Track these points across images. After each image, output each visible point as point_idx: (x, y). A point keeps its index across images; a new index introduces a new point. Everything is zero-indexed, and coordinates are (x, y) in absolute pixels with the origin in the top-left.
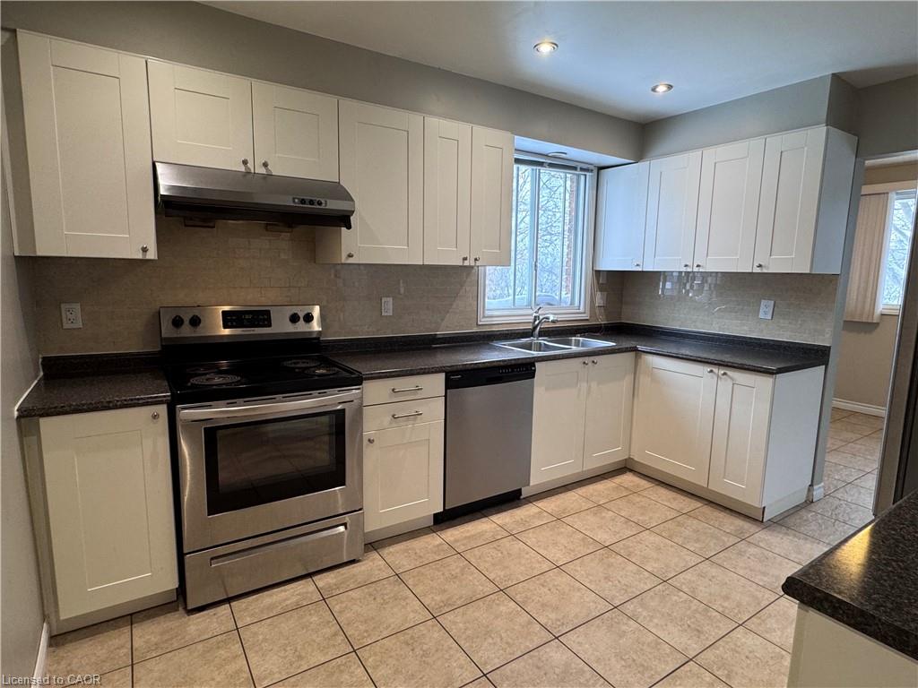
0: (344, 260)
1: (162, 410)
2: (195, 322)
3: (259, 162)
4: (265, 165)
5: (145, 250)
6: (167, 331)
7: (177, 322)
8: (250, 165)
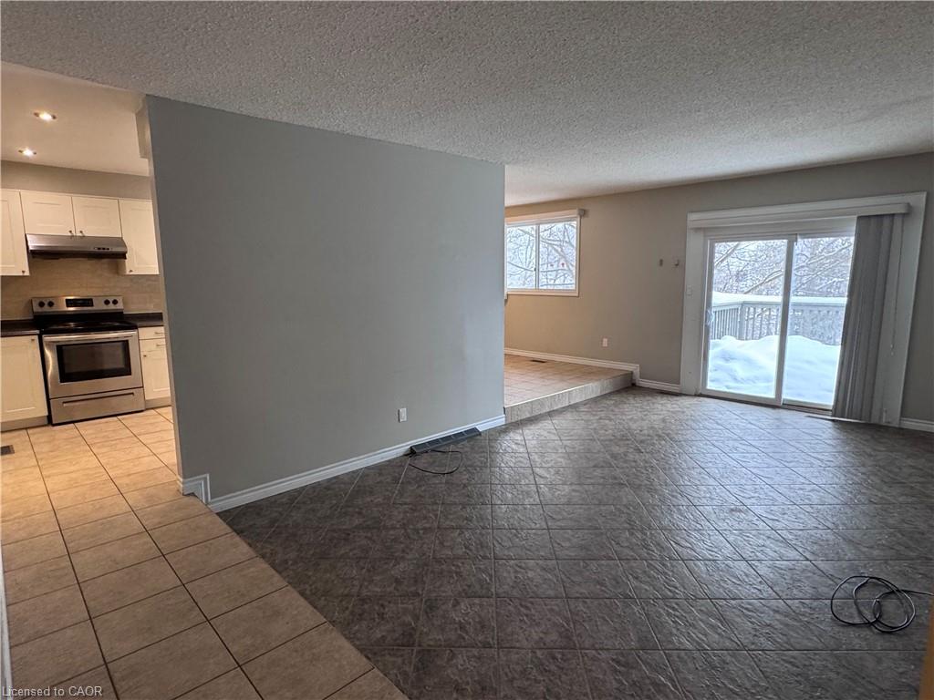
0: (128, 273)
1: (36, 338)
2: (51, 304)
3: (78, 230)
4: (81, 232)
5: (23, 272)
6: (36, 308)
7: (41, 304)
8: (73, 232)
